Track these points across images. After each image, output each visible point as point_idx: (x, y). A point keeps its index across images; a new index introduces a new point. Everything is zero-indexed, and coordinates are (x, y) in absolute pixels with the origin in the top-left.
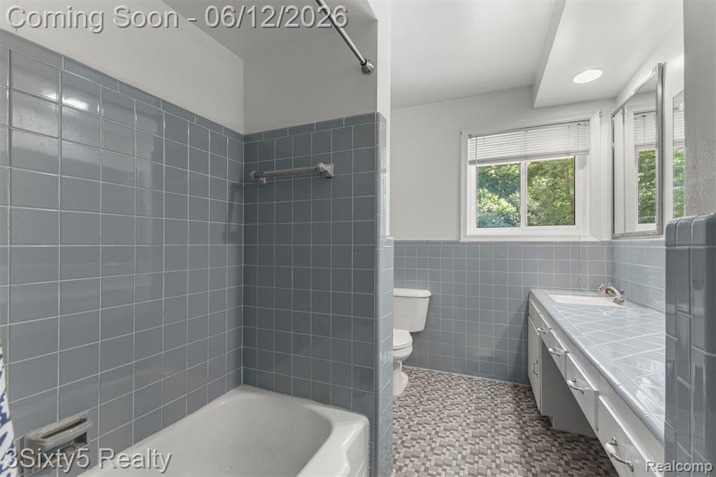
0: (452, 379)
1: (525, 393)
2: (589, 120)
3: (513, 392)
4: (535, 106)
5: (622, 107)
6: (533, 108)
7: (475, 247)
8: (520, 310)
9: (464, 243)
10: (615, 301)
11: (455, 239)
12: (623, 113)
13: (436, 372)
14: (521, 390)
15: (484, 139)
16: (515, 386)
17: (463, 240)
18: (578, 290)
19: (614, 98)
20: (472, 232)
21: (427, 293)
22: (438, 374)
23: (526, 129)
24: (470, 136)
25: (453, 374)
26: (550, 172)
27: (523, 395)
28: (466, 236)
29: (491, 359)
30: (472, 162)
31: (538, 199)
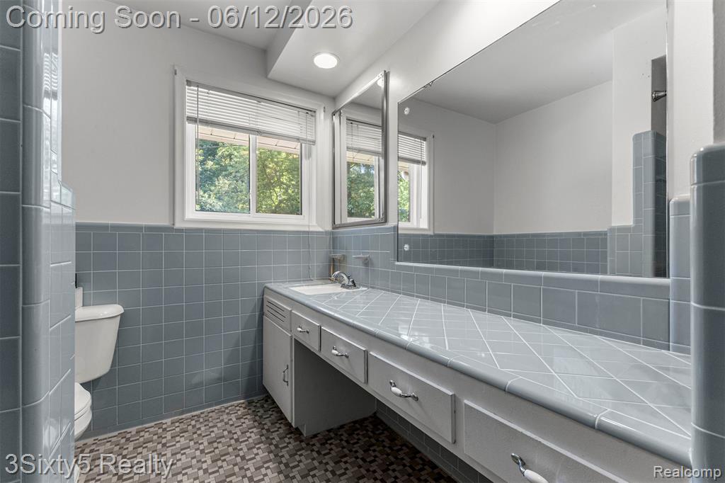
0: (164, 430)
1: (262, 407)
2: (315, 112)
3: (250, 411)
4: (269, 76)
5: (339, 110)
6: (266, 77)
7: (196, 236)
8: (254, 311)
9: (181, 230)
10: (343, 286)
11: (165, 222)
12: (340, 115)
13: (134, 430)
14: (258, 405)
15: (208, 93)
16: (250, 403)
17: (178, 225)
18: (307, 280)
19: (334, 98)
20: (191, 215)
21: (116, 309)
22: (138, 432)
23: (260, 99)
24: (189, 83)
25: (164, 421)
26: (233, 174)
27: (262, 411)
28: (183, 220)
29: (219, 379)
30: (193, 120)
31: (222, 199)
